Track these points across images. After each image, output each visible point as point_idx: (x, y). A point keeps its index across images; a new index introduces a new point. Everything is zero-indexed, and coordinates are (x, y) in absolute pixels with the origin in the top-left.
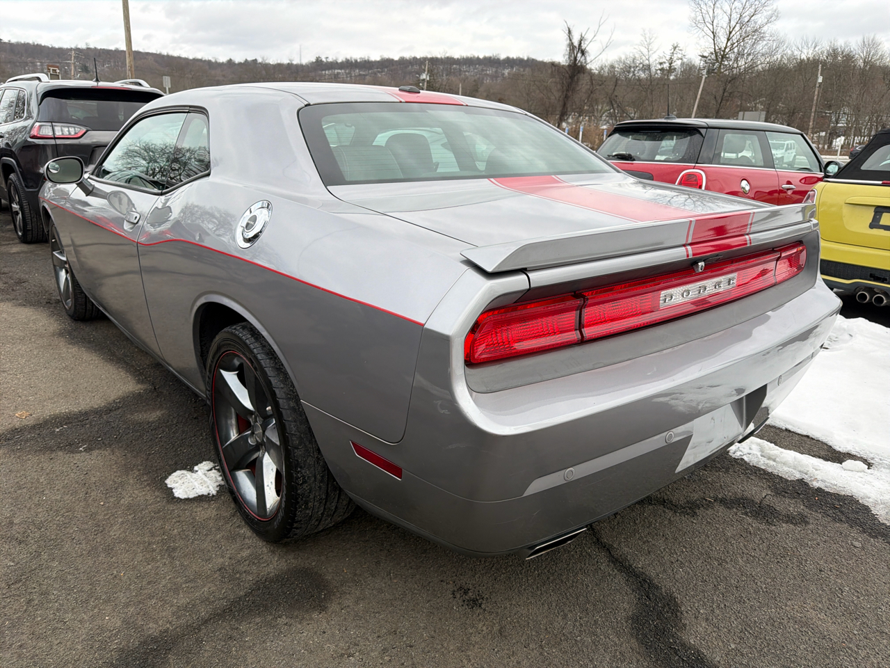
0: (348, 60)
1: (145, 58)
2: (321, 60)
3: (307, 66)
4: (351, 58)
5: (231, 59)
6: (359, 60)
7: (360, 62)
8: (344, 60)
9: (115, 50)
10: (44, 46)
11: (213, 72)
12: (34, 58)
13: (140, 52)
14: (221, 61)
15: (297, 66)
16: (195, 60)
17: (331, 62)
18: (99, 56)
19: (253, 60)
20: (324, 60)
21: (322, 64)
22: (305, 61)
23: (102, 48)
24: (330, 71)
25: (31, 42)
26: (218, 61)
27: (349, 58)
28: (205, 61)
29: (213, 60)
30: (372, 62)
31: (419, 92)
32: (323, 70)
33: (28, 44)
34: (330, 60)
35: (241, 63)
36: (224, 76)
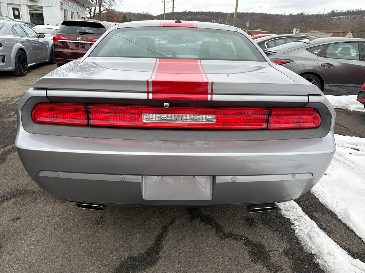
0: (349, 11)
1: (257, 15)
2: (334, 12)
3: (326, 15)
4: (351, 10)
5: (291, 14)
6: (354, 11)
7: (355, 11)
8: (346, 11)
9: (246, 13)
10: (223, 13)
11: (282, 20)
12: (219, 17)
13: (255, 13)
14: (287, 15)
15: (321, 15)
16: (276, 15)
17: (339, 12)
18: (240, 15)
19: (301, 14)
20: (336, 11)
21: (334, 14)
22: (325, 13)
23: (242, 12)
24: (337, 17)
25: (219, 12)
26: (285, 15)
27: (349, 10)
28: (280, 15)
29: (283, 15)
30: (362, 11)
31: (181, 22)
32: (334, 17)
33: (218, 12)
34: (339, 11)
35: (295, 15)
36: (286, 21)
